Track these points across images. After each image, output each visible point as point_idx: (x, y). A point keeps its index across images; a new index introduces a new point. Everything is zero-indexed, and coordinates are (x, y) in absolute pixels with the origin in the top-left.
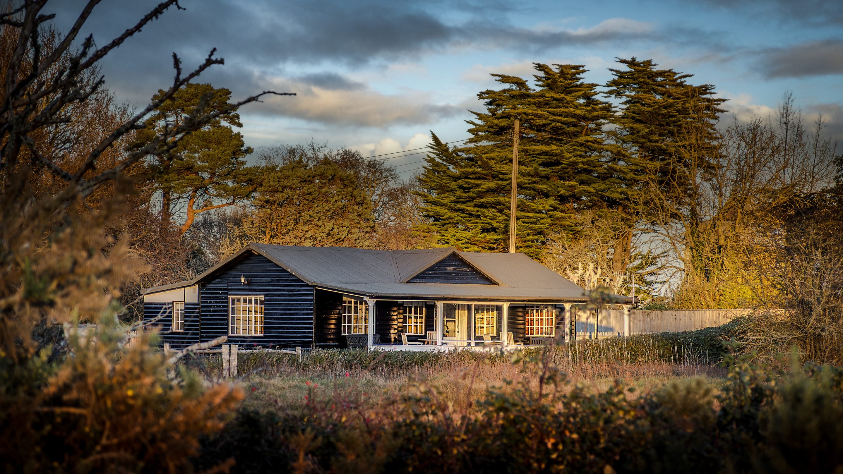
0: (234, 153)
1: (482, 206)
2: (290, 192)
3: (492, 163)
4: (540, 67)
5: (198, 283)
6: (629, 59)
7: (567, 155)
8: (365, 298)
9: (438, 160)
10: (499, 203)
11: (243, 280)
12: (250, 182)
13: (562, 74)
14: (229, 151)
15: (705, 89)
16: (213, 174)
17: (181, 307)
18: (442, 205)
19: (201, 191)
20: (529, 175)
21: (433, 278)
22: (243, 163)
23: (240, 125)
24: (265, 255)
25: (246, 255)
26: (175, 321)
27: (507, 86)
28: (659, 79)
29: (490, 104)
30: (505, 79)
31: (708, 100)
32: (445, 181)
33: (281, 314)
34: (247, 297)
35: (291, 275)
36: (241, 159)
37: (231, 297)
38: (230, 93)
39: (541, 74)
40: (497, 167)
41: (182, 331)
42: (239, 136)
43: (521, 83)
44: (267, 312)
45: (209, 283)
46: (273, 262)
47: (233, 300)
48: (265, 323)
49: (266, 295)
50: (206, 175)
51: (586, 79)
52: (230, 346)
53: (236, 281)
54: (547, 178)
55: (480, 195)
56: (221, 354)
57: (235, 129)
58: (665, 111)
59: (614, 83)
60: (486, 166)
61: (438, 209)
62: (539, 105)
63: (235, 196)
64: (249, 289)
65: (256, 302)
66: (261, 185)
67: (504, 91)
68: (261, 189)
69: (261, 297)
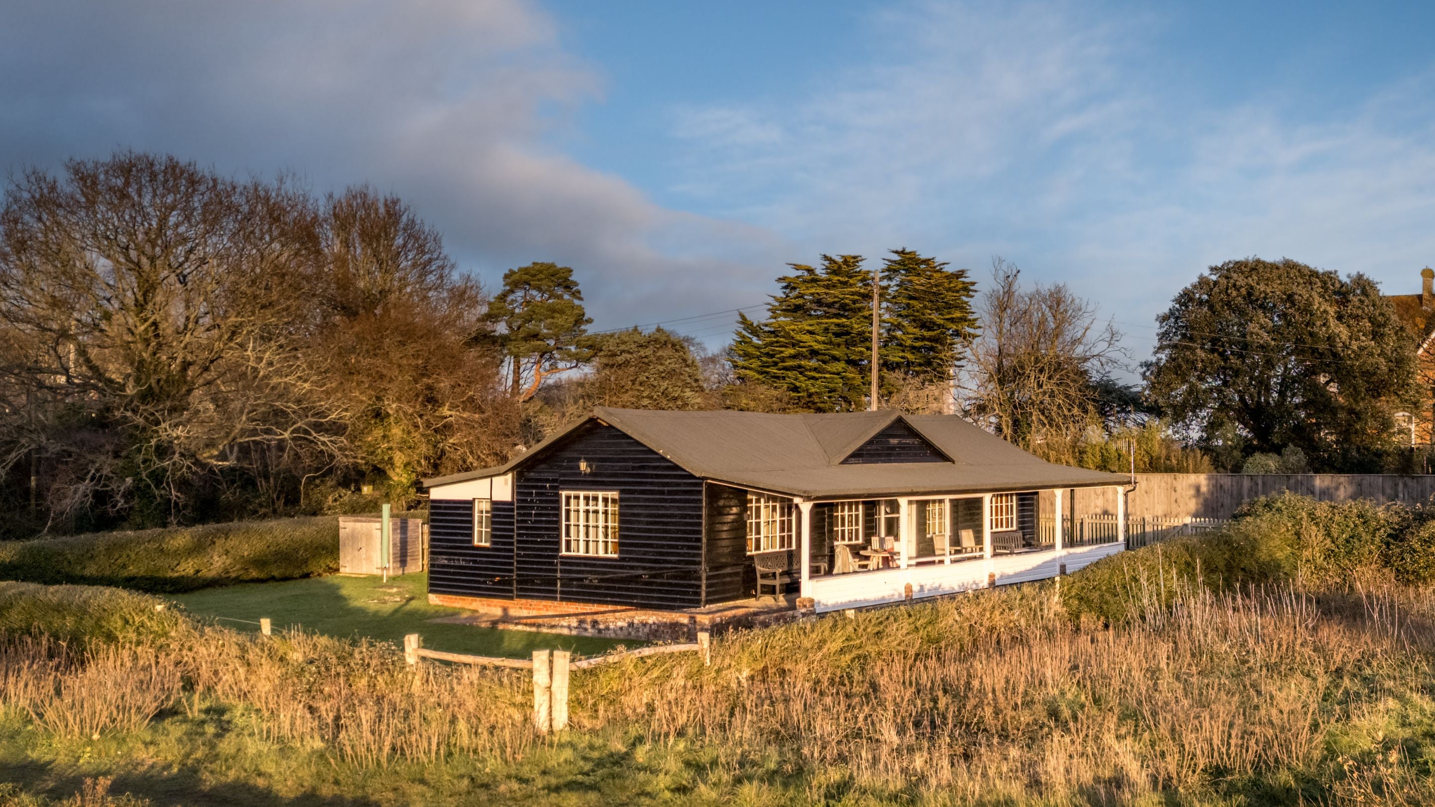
0: (576, 321)
1: (786, 369)
2: (628, 356)
3: (792, 333)
4: (826, 258)
5: (511, 470)
6: (900, 249)
7: (856, 326)
8: (797, 500)
9: (744, 333)
10: (800, 366)
11: (583, 466)
12: (590, 347)
13: (846, 262)
14: (572, 320)
15: (960, 274)
16: (557, 340)
17: (486, 506)
18: (750, 369)
19: (547, 356)
20: (824, 343)
21: (872, 455)
22: (585, 331)
23: (581, 299)
24: (619, 427)
25: (588, 426)
26: (476, 529)
27: (799, 273)
28: (923, 266)
29: (786, 287)
30: (797, 267)
31: (964, 283)
32: (751, 350)
33: (648, 523)
34: (591, 494)
35: (664, 459)
36: (583, 327)
37: (564, 494)
38: (571, 271)
39: (826, 263)
40: (798, 337)
41: (488, 545)
42: (580, 308)
43: (810, 271)
44: (624, 518)
45: (529, 472)
46: (631, 438)
47: (568, 498)
48: (621, 537)
49: (622, 492)
50: (552, 343)
51: (864, 266)
52: (551, 655)
53: (572, 468)
54: (839, 345)
55: (783, 360)
56: (530, 672)
57: (577, 302)
58: (935, 289)
59: (889, 270)
60: (787, 335)
61: (748, 372)
62: (827, 287)
63: (578, 360)
64: (594, 482)
65: (605, 500)
66: (601, 350)
67: (798, 277)
68: (602, 353)
69: (613, 494)
